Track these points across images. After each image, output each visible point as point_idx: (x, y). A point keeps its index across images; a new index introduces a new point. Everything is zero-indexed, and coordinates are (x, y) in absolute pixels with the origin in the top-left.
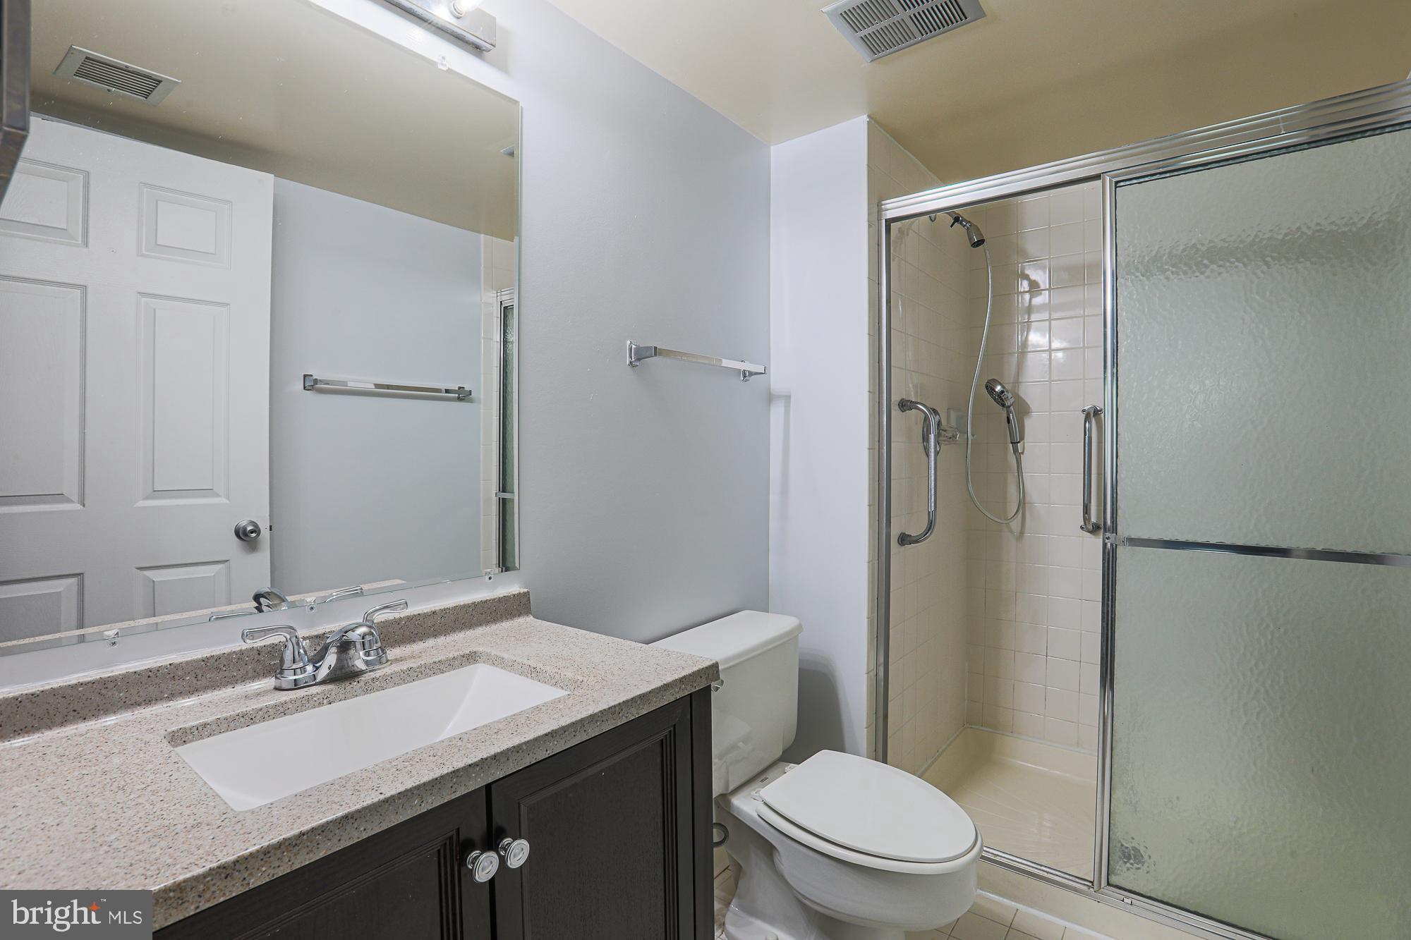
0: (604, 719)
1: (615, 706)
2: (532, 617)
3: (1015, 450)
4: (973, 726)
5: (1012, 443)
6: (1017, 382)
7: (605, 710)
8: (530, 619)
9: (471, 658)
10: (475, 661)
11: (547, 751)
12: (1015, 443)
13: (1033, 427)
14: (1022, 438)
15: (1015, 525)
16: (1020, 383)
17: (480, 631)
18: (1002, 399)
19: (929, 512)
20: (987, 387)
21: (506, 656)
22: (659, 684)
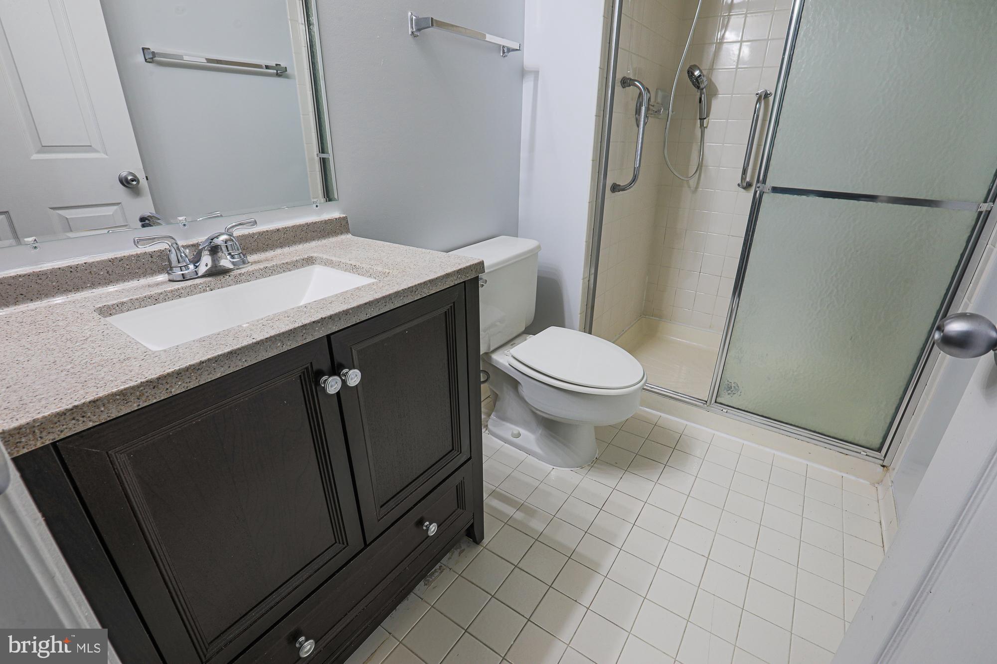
0: (405, 295)
1: (412, 287)
2: (350, 235)
3: (702, 125)
4: (647, 317)
5: (700, 119)
6: (712, 69)
7: (406, 289)
8: (349, 236)
9: (309, 261)
10: (313, 263)
11: (367, 314)
12: (702, 119)
13: (718, 106)
14: (708, 115)
15: (693, 182)
16: (714, 69)
17: (314, 244)
18: (698, 82)
19: (635, 168)
20: (688, 72)
21: (334, 259)
22: (443, 273)
